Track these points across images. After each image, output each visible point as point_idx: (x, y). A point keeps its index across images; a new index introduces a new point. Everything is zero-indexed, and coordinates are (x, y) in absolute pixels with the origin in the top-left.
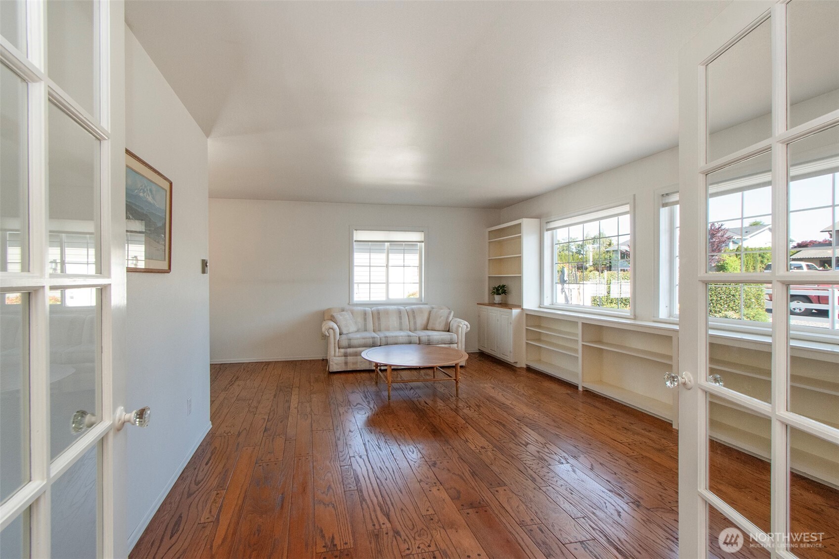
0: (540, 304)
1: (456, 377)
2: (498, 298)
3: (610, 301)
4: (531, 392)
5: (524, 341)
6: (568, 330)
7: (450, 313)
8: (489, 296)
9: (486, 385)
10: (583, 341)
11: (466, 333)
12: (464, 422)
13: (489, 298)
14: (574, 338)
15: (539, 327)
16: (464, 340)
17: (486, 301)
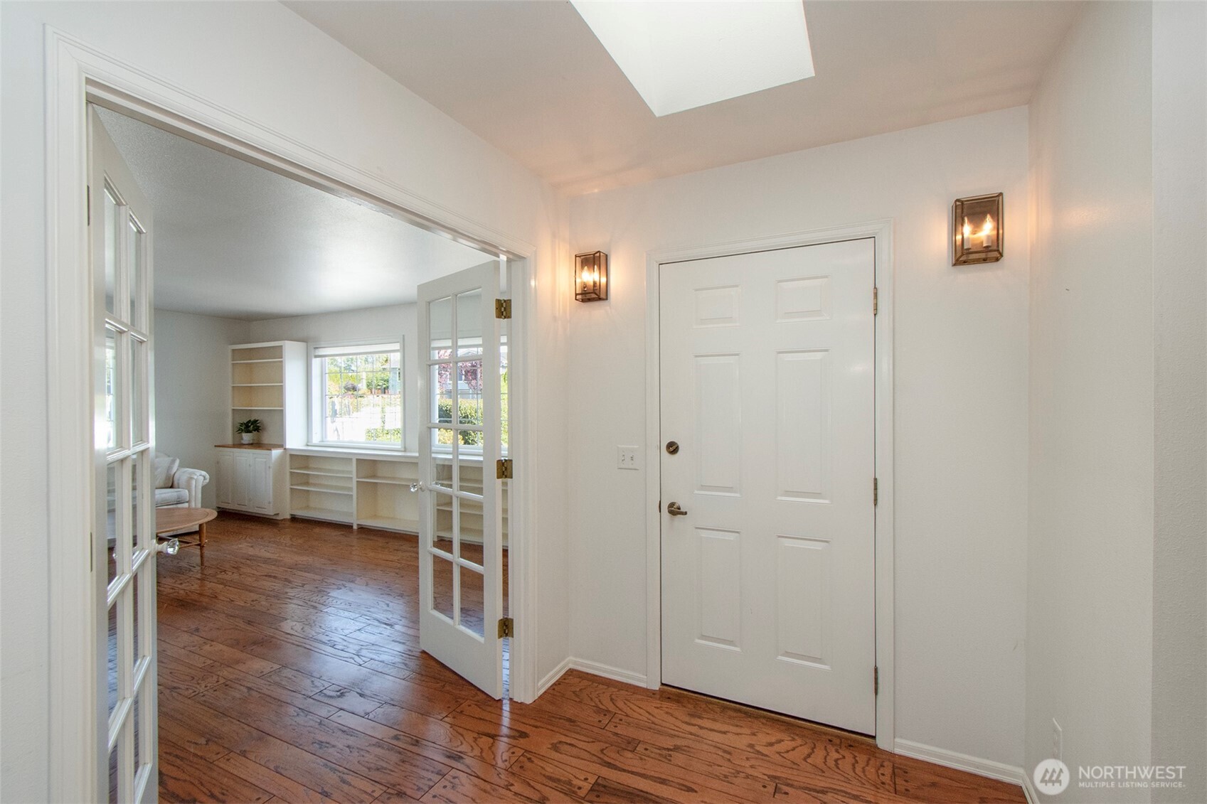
0: (308, 442)
1: (200, 540)
2: (247, 437)
3: (386, 432)
4: (300, 541)
5: (288, 486)
6: (340, 468)
7: (173, 462)
8: (233, 434)
9: (240, 546)
10: (357, 477)
11: (202, 487)
12: (223, 586)
13: (234, 438)
14: (348, 476)
15: (307, 468)
16: (200, 496)
17: (230, 442)
